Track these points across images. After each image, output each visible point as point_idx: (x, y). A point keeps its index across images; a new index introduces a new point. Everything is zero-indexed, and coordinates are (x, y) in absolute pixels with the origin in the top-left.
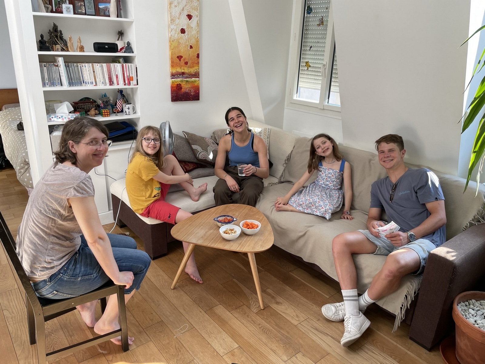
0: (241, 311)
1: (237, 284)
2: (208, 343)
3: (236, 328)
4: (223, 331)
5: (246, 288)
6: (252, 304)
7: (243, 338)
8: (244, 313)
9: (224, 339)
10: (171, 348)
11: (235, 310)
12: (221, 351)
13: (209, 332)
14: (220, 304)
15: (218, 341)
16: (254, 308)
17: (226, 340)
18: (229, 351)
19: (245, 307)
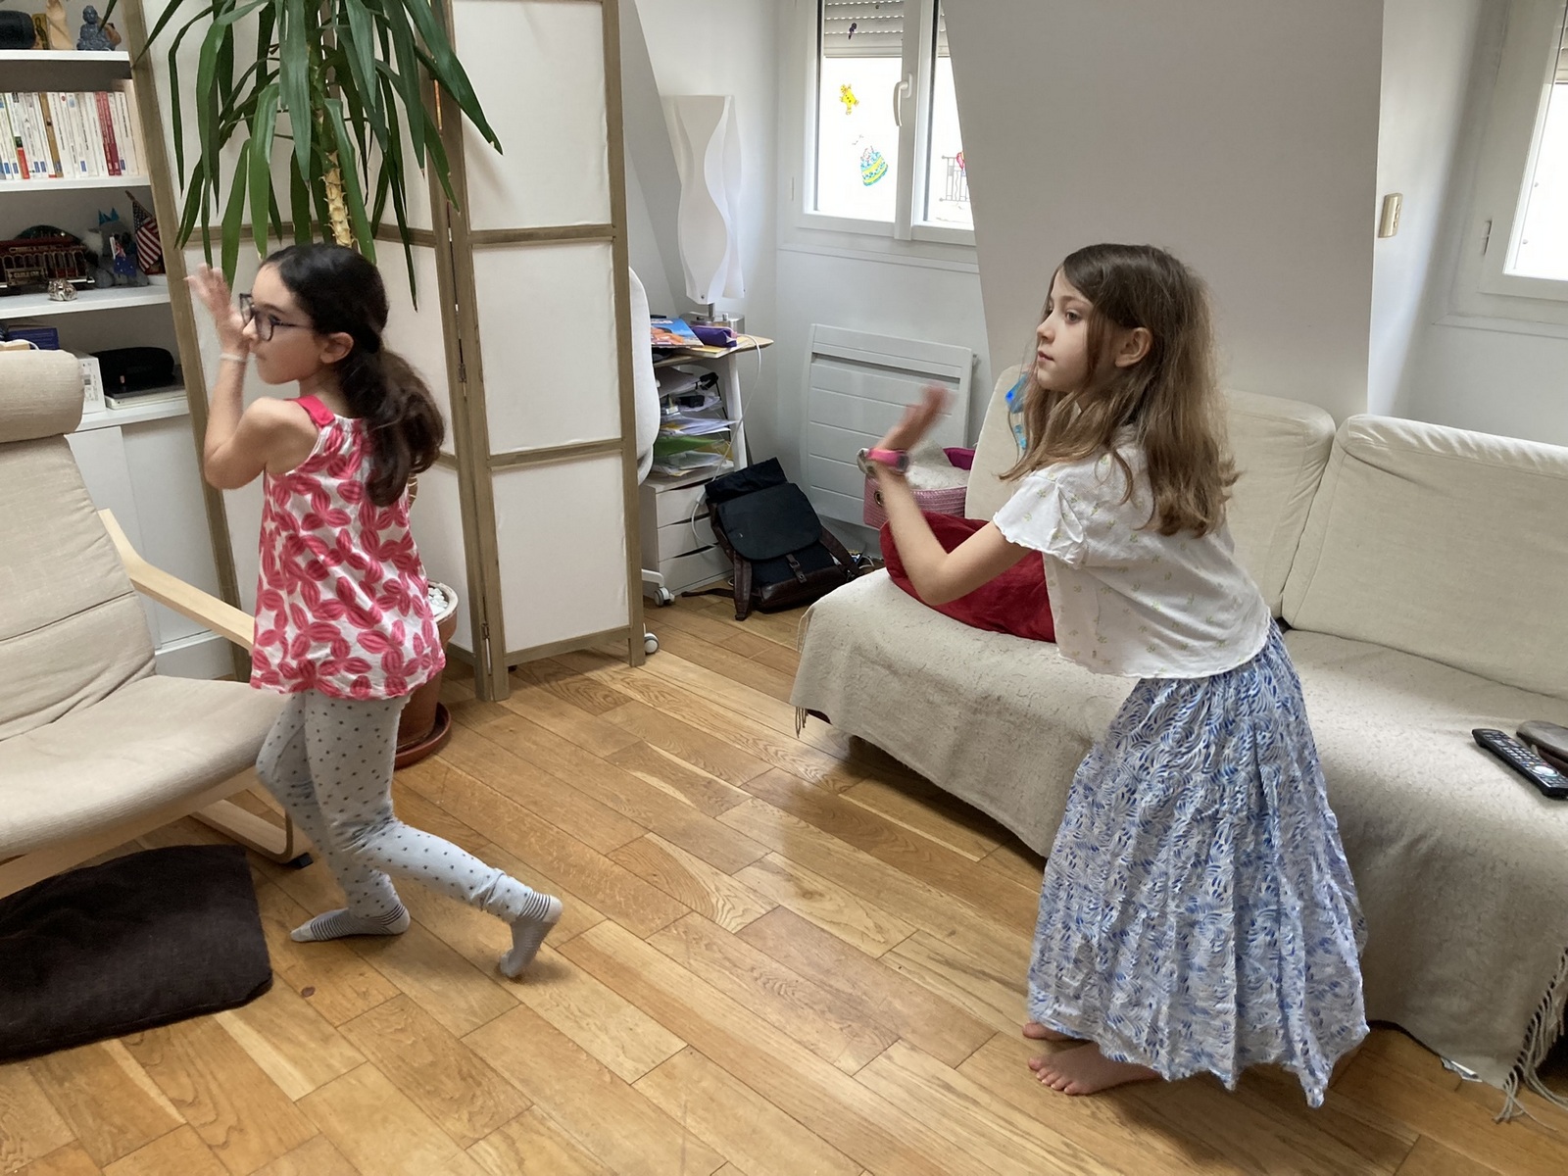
0: (684, 932)
1: (661, 849)
2: (575, 1047)
3: (671, 990)
4: (626, 1003)
5: (694, 859)
6: (720, 905)
7: (698, 1016)
8: (694, 939)
9: (632, 1027)
10: (445, 1079)
11: (662, 932)
12: (627, 1068)
13: (579, 1014)
14: (609, 919)
15: (612, 1039)
16: (728, 920)
17: (639, 1030)
18: (654, 1066)
19: (696, 920)
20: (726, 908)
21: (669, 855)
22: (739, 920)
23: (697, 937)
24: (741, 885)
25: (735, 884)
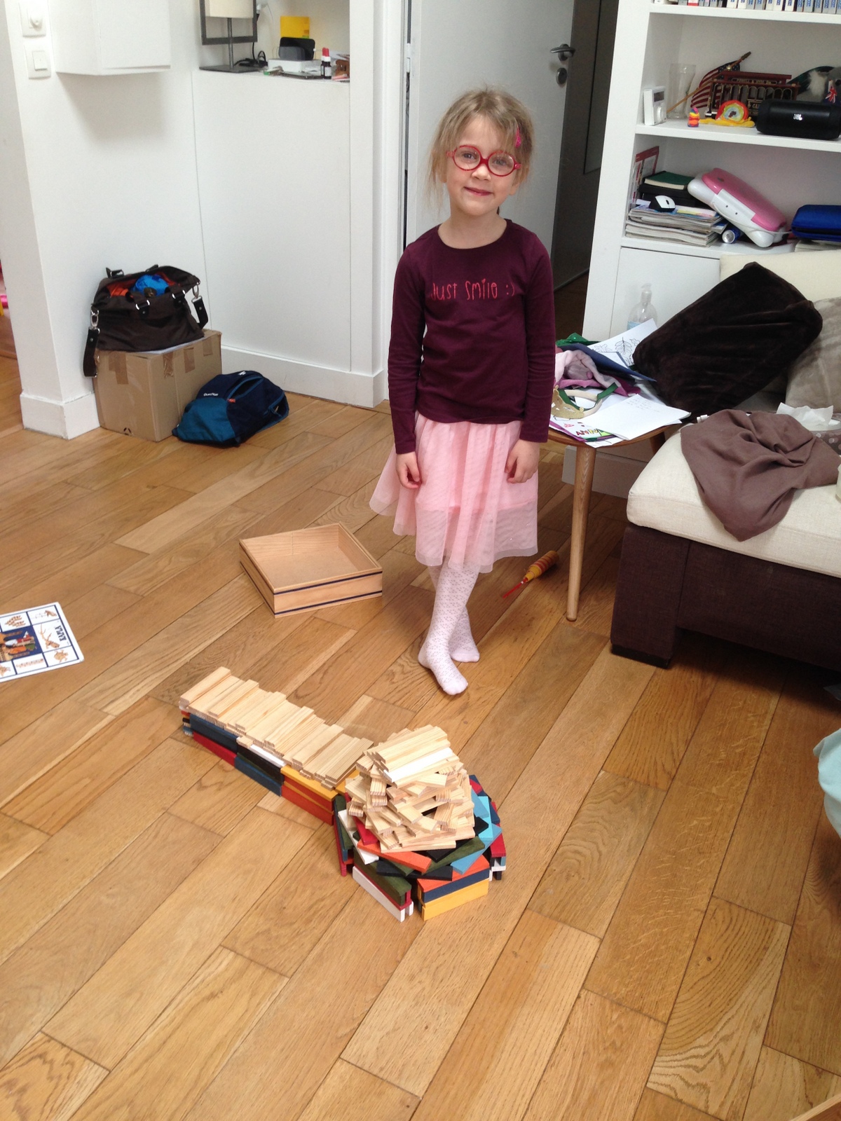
0: (620, 1027)
1: (766, 949)
2: (382, 984)
3: (508, 1048)
4: (468, 1006)
5: (770, 991)
6: (693, 1052)
8: (613, 1043)
9: (431, 1028)
10: (308, 892)
11: (608, 1003)
12: (365, 1046)
14: (601, 941)
15: (406, 1014)
16: (672, 1070)
17: (428, 1038)
18: (375, 1071)
19: (652, 1032)
20: (693, 1062)
21: (759, 961)
22: (678, 1085)
23: (618, 1044)
24: (753, 1064)
25: (751, 1056)
